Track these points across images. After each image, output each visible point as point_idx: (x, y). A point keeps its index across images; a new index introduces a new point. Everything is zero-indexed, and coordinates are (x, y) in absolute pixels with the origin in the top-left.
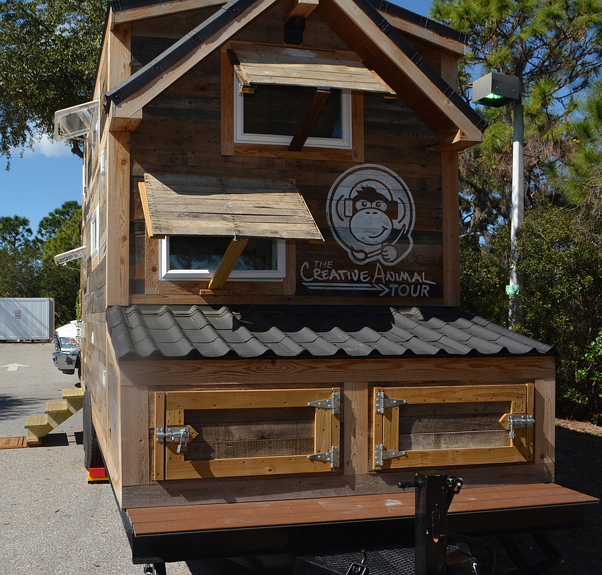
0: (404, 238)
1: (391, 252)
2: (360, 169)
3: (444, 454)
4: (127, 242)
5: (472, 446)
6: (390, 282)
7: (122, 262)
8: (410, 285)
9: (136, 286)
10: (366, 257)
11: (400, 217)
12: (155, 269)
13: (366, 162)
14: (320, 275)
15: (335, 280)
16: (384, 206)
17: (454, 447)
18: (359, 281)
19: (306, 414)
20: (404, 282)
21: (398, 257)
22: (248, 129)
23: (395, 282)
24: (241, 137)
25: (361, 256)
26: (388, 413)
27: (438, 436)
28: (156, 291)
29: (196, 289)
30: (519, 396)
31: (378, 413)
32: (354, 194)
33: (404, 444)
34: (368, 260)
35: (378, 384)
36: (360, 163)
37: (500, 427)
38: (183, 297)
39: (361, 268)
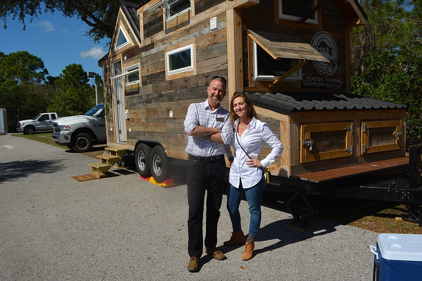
0: (334, 64)
1: (330, 70)
2: (321, 33)
3: (380, 147)
4: (242, 62)
5: (386, 144)
6: (330, 82)
7: (240, 72)
8: (336, 84)
9: (246, 83)
10: (323, 72)
11: (333, 55)
12: (252, 75)
13: (323, 30)
14: (308, 79)
15: (313, 82)
16: (328, 50)
17: (382, 145)
18: (321, 82)
19: (343, 133)
20: (334, 83)
21: (332, 72)
22: (284, 13)
23: (332, 83)
24: (282, 16)
25: (321, 71)
26: (366, 133)
27: (378, 140)
28: (253, 85)
29: (267, 85)
30: (399, 124)
31: (363, 132)
32: (319, 44)
33: (370, 144)
34: (323, 73)
35: (365, 121)
36: (321, 31)
37: (393, 136)
38: (263, 88)
39: (321, 76)
